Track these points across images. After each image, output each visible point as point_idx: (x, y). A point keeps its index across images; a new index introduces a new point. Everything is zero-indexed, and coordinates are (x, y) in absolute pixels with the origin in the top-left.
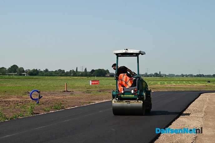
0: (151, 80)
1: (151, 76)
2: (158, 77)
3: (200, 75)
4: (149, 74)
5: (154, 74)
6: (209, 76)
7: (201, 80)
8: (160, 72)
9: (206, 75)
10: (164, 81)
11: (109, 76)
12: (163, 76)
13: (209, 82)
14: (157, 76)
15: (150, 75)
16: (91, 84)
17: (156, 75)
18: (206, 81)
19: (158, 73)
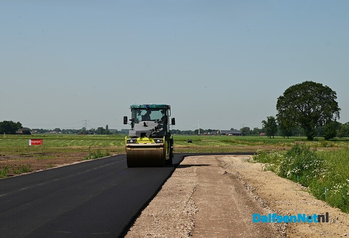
0: (97, 140)
1: (92, 134)
2: (104, 134)
3: (173, 131)
4: (88, 129)
5: (96, 129)
6: (188, 133)
7: (178, 139)
8: (107, 126)
9: (183, 131)
10: (119, 141)
11: (21, 132)
12: (111, 133)
13: (191, 142)
14: (102, 134)
15: (90, 131)
16: (30, 144)
17: (101, 131)
18: (185, 141)
19: (105, 128)
